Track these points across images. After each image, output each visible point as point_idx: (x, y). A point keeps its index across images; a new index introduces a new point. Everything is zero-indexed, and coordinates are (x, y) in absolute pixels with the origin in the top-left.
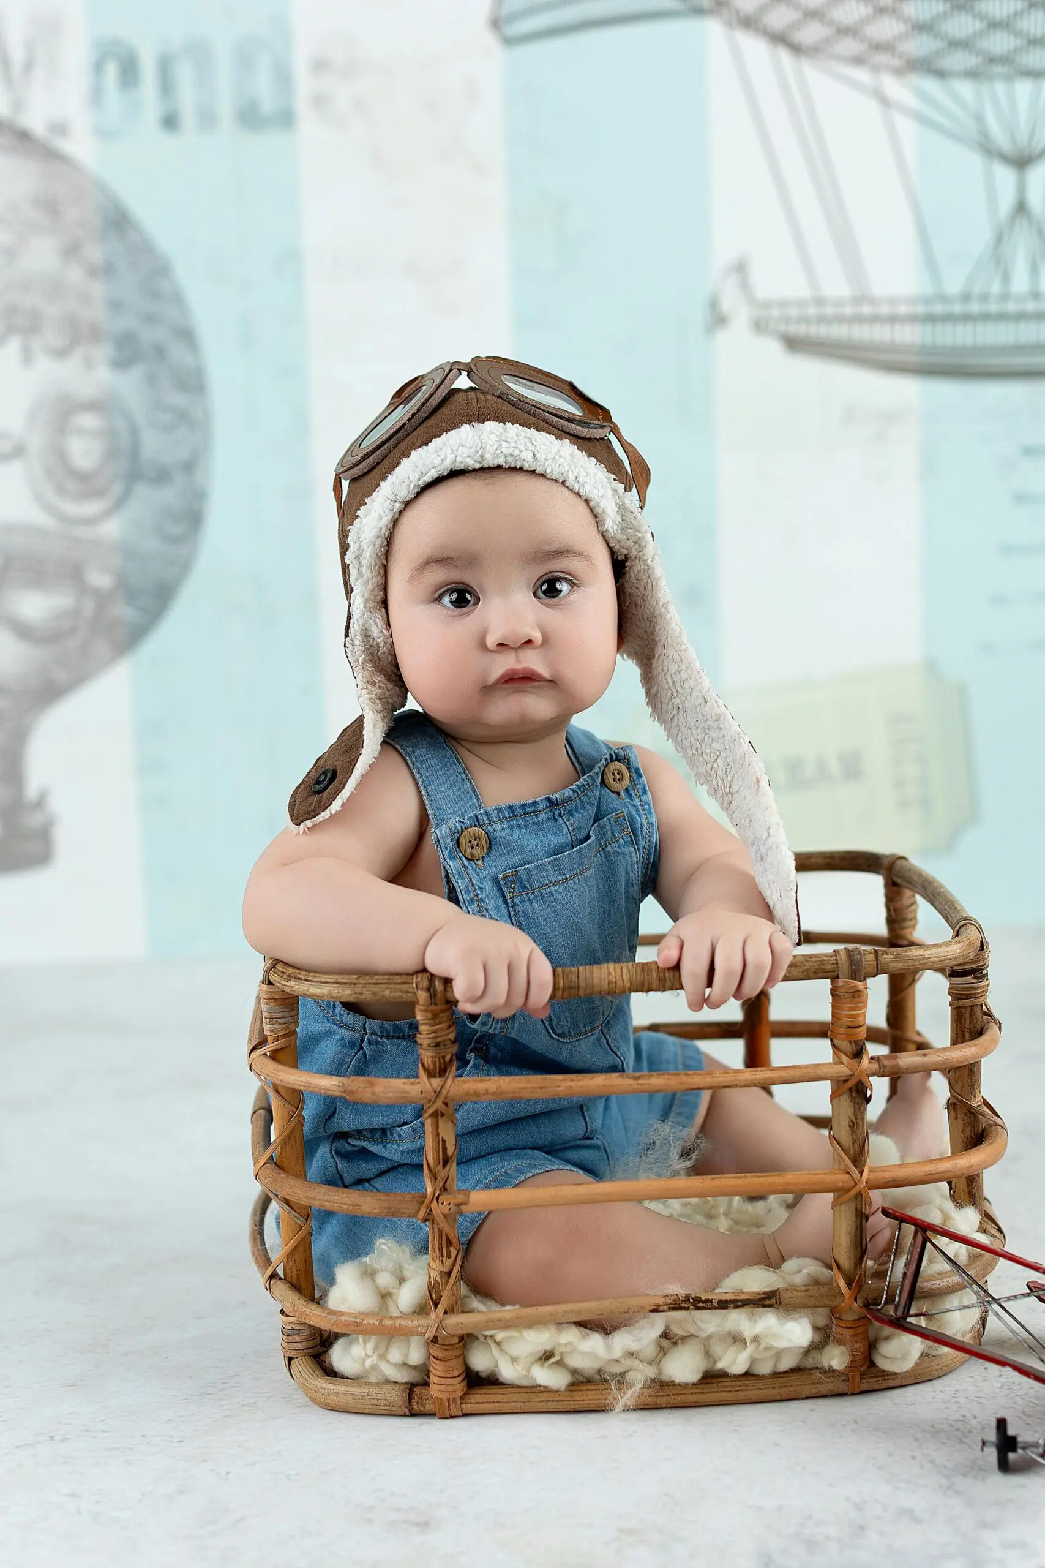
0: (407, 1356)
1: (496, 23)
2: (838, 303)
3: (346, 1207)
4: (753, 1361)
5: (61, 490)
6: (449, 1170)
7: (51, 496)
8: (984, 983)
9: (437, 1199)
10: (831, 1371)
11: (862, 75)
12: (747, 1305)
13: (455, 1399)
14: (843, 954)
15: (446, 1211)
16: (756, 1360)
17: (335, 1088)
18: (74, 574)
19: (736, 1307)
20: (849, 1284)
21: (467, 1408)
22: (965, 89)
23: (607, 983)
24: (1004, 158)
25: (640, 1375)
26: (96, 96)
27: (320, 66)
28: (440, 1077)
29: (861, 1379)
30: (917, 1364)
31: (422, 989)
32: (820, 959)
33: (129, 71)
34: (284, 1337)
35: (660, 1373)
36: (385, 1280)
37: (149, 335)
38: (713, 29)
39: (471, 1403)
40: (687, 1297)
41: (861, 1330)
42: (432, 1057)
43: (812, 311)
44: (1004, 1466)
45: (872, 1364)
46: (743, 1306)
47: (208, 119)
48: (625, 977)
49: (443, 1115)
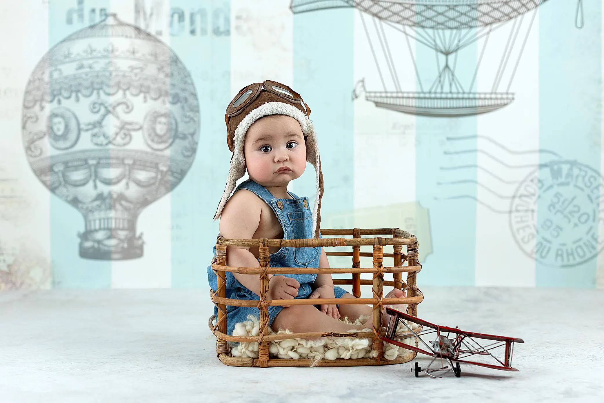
0: (254, 348)
1: (291, 8)
2: (392, 93)
3: (237, 304)
4: (351, 355)
5: (153, 140)
6: (267, 294)
7: (150, 142)
8: (417, 253)
9: (263, 301)
10: (373, 357)
11: (400, 26)
12: (348, 336)
13: (266, 361)
14: (377, 239)
15: (265, 305)
16: (352, 354)
17: (236, 270)
18: (155, 166)
19: (345, 336)
20: (377, 332)
21: (269, 364)
22: (430, 31)
23: (311, 243)
24: (442, 52)
25: (319, 356)
26: (171, 24)
27: (238, 18)
28: (265, 267)
29: (380, 361)
30: (396, 358)
31: (261, 243)
32: (370, 240)
33: (181, 17)
34: (217, 348)
35: (325, 357)
36: (248, 328)
37: (182, 95)
38: (356, 12)
39: (270, 363)
40: (332, 333)
41: (380, 346)
42: (263, 262)
43: (384, 95)
44: (417, 376)
45: (383, 357)
46: (347, 336)
47: (204, 32)
48: (316, 242)
49: (265, 278)
